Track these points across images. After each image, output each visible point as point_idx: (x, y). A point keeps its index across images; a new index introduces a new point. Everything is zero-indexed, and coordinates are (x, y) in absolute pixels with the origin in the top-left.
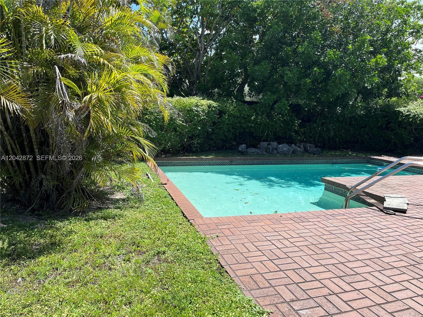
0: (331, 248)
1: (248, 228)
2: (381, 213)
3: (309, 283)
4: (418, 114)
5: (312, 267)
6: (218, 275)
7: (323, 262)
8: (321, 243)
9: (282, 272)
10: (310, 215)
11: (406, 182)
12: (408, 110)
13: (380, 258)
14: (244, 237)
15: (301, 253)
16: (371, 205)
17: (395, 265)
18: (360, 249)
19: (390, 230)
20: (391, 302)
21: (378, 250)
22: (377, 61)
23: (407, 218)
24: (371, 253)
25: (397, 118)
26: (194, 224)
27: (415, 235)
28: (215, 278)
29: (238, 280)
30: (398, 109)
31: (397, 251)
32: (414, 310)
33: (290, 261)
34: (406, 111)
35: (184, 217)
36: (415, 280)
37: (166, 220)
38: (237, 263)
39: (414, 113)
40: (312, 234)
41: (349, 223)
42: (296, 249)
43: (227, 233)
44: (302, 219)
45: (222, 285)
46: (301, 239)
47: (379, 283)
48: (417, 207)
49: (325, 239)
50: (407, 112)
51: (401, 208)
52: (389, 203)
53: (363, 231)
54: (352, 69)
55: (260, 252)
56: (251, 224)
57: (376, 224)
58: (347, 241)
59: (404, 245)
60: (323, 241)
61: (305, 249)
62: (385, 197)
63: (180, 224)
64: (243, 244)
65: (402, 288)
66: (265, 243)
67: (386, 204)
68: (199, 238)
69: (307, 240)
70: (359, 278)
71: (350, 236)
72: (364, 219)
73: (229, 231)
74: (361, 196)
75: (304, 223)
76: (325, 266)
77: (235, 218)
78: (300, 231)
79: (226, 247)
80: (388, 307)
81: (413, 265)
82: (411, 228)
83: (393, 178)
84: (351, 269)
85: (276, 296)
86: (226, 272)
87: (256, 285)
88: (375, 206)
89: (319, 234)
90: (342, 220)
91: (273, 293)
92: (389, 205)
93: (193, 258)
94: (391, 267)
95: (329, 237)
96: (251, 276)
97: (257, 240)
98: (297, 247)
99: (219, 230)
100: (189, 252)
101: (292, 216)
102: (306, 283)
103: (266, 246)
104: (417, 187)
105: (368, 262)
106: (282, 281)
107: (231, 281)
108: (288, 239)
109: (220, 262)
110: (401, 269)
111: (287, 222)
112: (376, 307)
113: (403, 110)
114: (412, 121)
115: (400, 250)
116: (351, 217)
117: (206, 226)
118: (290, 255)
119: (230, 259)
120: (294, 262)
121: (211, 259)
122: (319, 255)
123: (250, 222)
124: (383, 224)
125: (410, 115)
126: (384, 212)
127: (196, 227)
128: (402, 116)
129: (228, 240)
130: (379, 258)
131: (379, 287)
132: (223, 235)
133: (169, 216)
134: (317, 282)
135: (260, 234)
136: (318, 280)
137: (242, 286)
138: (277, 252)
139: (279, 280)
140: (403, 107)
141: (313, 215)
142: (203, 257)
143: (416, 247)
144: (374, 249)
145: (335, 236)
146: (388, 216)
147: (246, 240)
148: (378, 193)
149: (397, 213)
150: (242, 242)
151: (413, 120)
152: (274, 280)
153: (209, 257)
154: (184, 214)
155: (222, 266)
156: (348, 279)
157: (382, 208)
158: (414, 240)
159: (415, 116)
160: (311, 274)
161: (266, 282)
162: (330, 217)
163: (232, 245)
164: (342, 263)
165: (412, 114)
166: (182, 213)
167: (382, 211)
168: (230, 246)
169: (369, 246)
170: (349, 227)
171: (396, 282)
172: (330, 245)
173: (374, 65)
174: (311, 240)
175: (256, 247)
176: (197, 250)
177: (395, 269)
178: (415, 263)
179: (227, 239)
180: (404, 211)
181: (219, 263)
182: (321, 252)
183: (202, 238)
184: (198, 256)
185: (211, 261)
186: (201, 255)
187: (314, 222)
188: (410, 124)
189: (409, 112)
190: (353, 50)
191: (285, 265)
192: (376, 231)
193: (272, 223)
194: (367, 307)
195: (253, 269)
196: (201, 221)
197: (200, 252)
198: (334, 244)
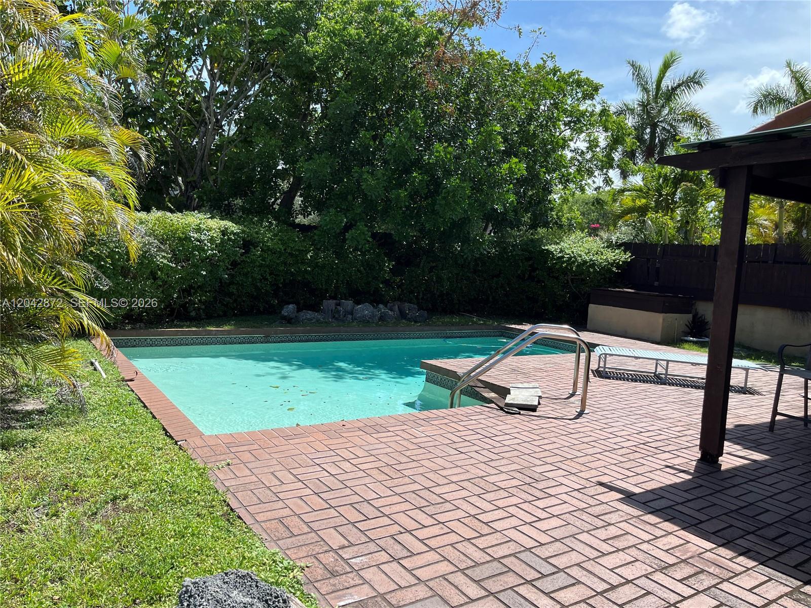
0: (415, 469)
1: (284, 448)
2: (501, 413)
3: (372, 521)
4: (575, 257)
5: (381, 497)
6: (222, 523)
7: (398, 490)
8: (401, 463)
9: (332, 510)
10: (393, 421)
11: (548, 365)
12: (561, 249)
13: (483, 477)
14: (276, 462)
15: (367, 480)
16: (489, 401)
17: (502, 485)
18: (457, 466)
19: (508, 437)
20: (487, 535)
21: (482, 466)
22: (510, 168)
23: (536, 418)
24: (472, 471)
25: (546, 262)
26: (186, 447)
27: (541, 442)
28: (218, 527)
29: (258, 527)
30: (546, 248)
31: (509, 467)
32: (515, 543)
33: (348, 491)
34: (559, 250)
35: (168, 436)
36: (527, 504)
37: (131, 443)
38: (259, 502)
39: (569, 254)
40: (389, 450)
41: (449, 429)
42: (361, 474)
43: (247, 457)
44: (377, 428)
45: (230, 537)
46: (372, 459)
47: (473, 511)
48: (555, 401)
49: (408, 457)
50: (560, 252)
51: (529, 403)
52: (514, 397)
53: (468, 441)
54: (474, 178)
55: (300, 483)
56: (291, 441)
57: (489, 429)
58: (441, 457)
59: (522, 457)
60: (404, 460)
61: (375, 473)
62: (511, 389)
63: (159, 449)
64: (272, 473)
65: (506, 515)
66: (311, 469)
67: (509, 399)
68: (194, 468)
69: (380, 460)
70: (448, 506)
71: (447, 449)
72: (474, 422)
73: (250, 455)
74: (476, 389)
75: (379, 434)
76: (401, 495)
77: (264, 433)
78: (371, 447)
79: (242, 481)
80: (481, 542)
81: (529, 484)
82: (538, 432)
83: (530, 360)
84: (438, 495)
85: (319, 543)
86: (239, 517)
87: (287, 532)
88: (493, 402)
89: (400, 449)
90: (440, 426)
91: (313, 541)
92: (513, 399)
93: (180, 501)
94: (496, 488)
95: (415, 452)
96: (280, 520)
97: (298, 466)
98: (363, 470)
99: (233, 454)
100: (174, 492)
101: (361, 425)
102: (368, 522)
103: (312, 473)
104: (562, 372)
105: (465, 484)
106: (330, 522)
107: (246, 530)
108: (350, 461)
109: (230, 503)
110: (510, 490)
111: (351, 434)
112: (464, 543)
113: (553, 249)
114: (566, 267)
115: (515, 465)
116: (455, 420)
117: (209, 449)
118: (349, 484)
119: (247, 497)
120: (354, 493)
121: (213, 500)
122: (395, 480)
123: (290, 437)
124: (499, 428)
125: (563, 257)
126: (504, 411)
127: (190, 452)
128: (553, 259)
129: (247, 470)
130: (481, 477)
131: (474, 516)
132: (239, 462)
133: (137, 437)
134: (386, 518)
135: (304, 456)
136: (387, 516)
137: (265, 536)
138: (330, 481)
139: (325, 521)
140: (554, 244)
141: (397, 421)
142: (199, 498)
143: (539, 459)
144: (478, 465)
145: (425, 451)
146: (509, 417)
147: (279, 467)
148: (503, 383)
149: (522, 412)
150: (272, 470)
151: (568, 265)
152: (317, 522)
153: (210, 498)
154: (166, 432)
155: (232, 509)
156: (431, 510)
157: (502, 405)
158: (538, 450)
159: (570, 258)
160: (377, 509)
161: (305, 526)
162: (423, 422)
163: (254, 477)
164: (427, 489)
165: (566, 256)
166: (164, 429)
167: (502, 409)
168: (249, 477)
169: (473, 461)
170: (450, 436)
171: (500, 508)
172: (414, 464)
173: (506, 174)
174: (386, 459)
175: (294, 476)
176: (189, 488)
177: (503, 490)
178: (531, 481)
179: (245, 467)
180: (533, 409)
181: (228, 505)
182: (400, 475)
183: (200, 469)
184: (191, 497)
185: (214, 503)
186: (196, 494)
187: (396, 432)
188: (565, 271)
189: (563, 251)
190: (474, 147)
191: (339, 499)
192: (486, 440)
193: (327, 438)
194: (451, 545)
195: (285, 509)
196: (199, 442)
197: (195, 491)
198: (420, 462)
